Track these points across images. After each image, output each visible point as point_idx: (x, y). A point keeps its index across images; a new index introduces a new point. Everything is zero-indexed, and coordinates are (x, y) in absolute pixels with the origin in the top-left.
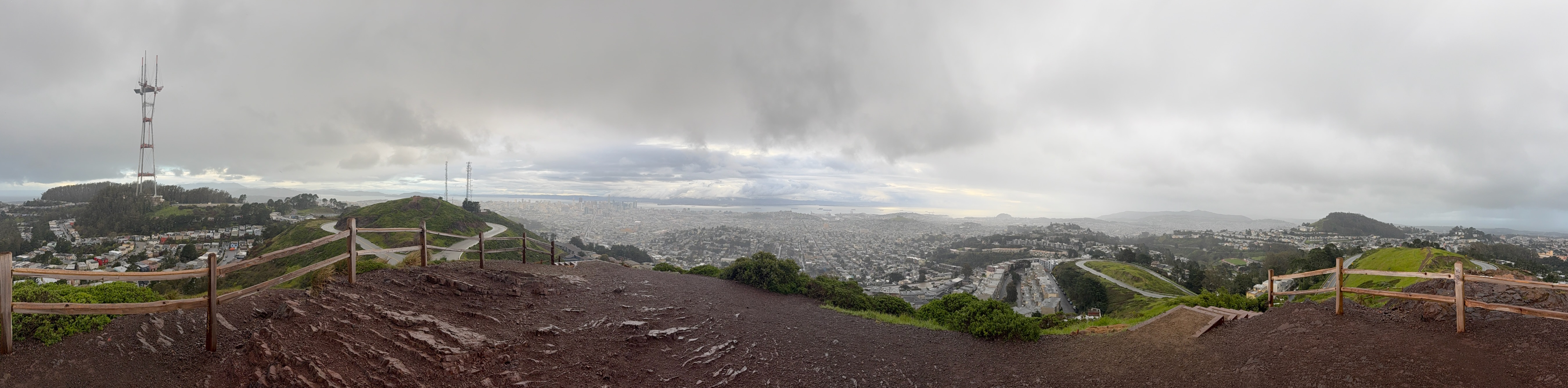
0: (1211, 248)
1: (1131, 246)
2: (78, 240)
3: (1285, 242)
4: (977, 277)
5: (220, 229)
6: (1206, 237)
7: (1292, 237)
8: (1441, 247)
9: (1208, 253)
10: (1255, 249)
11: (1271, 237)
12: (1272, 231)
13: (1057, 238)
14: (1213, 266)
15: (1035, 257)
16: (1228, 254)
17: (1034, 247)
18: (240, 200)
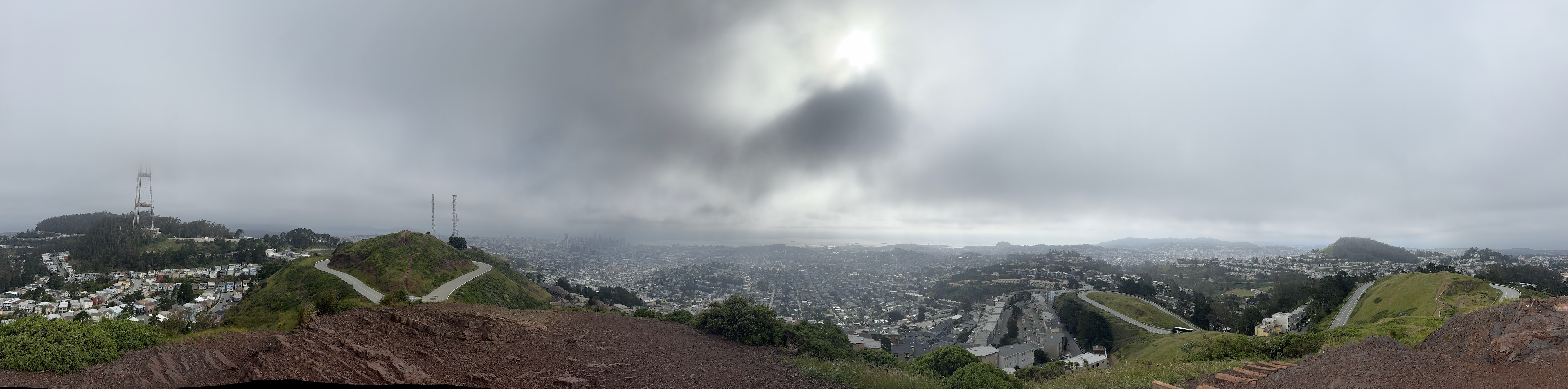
0: (1217, 278)
1: (1134, 276)
2: (71, 275)
3: (1294, 271)
4: (977, 312)
5: (216, 267)
6: (1212, 265)
7: (1301, 265)
8: (1457, 270)
9: (1215, 283)
10: (1262, 279)
11: (1279, 265)
12: (1280, 259)
13: (1057, 267)
14: (1219, 298)
15: (1035, 288)
16: (1234, 285)
17: (1034, 276)
18: (237, 235)
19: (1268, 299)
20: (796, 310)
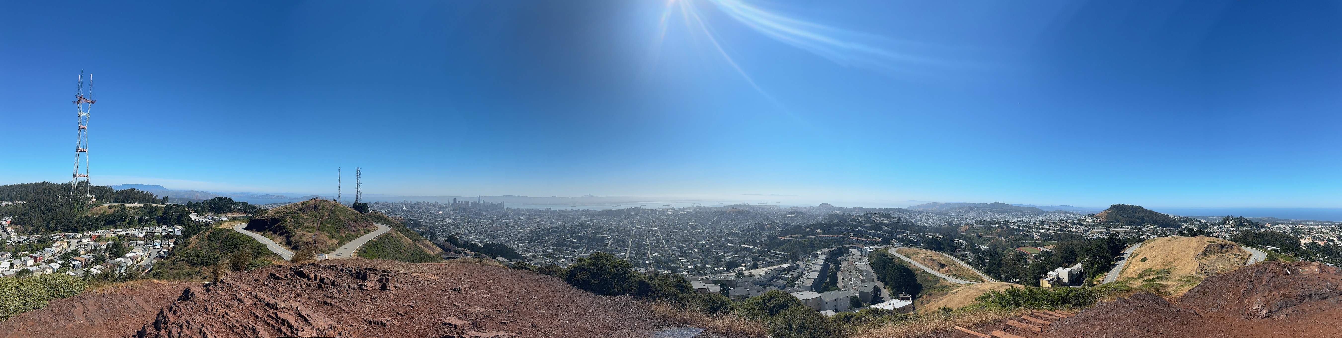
0: (1009, 237)
1: (937, 234)
2: (15, 238)
3: (1073, 232)
4: (803, 262)
5: (145, 228)
6: (1004, 226)
7: (1080, 227)
8: (1214, 235)
9: (1006, 241)
10: (1047, 238)
11: (1062, 227)
12: (1062, 221)
13: (872, 226)
14: (1010, 254)
15: (852, 244)
16: (1023, 243)
17: (851, 234)
18: (163, 202)
19: (1053, 255)
20: (647, 262)
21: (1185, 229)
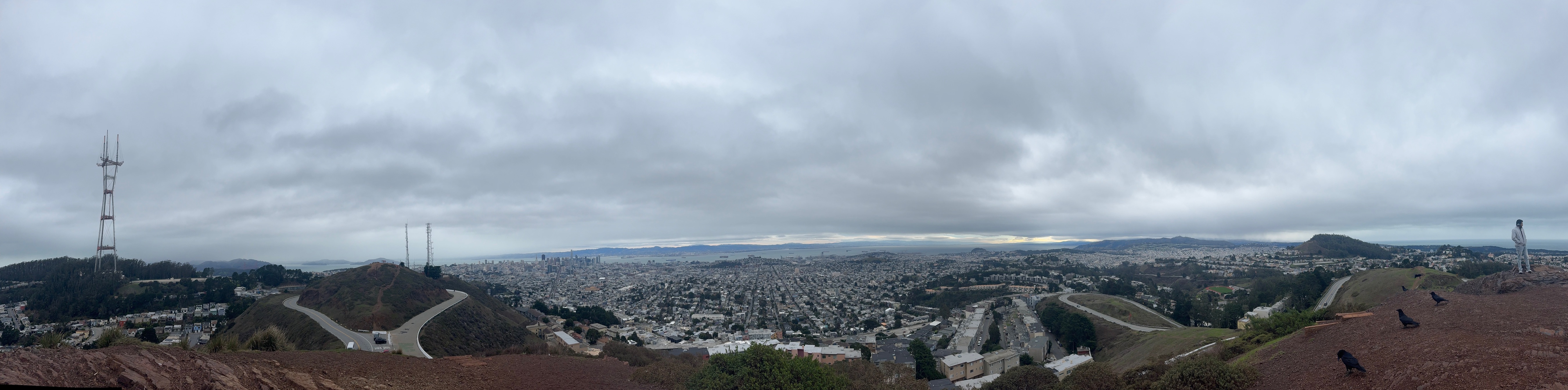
0: (1195, 276)
1: (1113, 276)
3: (1270, 267)
4: (956, 318)
5: (183, 309)
6: (1189, 264)
7: (1277, 262)
8: (1429, 267)
9: (1192, 281)
10: (1240, 276)
11: (1256, 262)
12: (1257, 256)
13: (1036, 271)
14: (1197, 295)
15: (1015, 293)
16: (1212, 283)
17: (1013, 281)
18: (204, 275)
19: (1246, 294)
20: (773, 322)
21: (1399, 260)
